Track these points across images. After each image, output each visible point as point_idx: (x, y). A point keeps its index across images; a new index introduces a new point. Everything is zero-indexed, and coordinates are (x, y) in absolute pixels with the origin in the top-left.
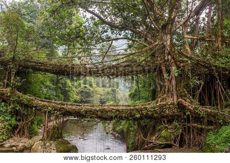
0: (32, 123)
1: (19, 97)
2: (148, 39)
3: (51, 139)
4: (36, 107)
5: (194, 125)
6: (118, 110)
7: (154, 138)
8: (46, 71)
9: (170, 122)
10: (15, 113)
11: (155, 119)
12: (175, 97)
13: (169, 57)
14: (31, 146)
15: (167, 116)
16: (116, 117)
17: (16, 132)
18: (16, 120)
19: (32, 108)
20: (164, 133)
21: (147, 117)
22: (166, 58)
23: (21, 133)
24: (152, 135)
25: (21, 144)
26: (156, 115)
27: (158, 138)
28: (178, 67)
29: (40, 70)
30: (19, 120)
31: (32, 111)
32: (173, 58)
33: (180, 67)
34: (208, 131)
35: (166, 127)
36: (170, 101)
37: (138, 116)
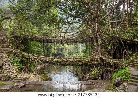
0: (30, 66)
1: (23, 54)
2: (89, 23)
3: (39, 74)
4: (31, 59)
5: (108, 69)
6: (71, 61)
7: (89, 75)
8: (36, 41)
9: (97, 67)
10: (22, 62)
11: (89, 65)
12: (100, 55)
13: (97, 34)
14: (29, 78)
15: (95, 64)
16: (70, 64)
17: (23, 71)
18: (22, 65)
19: (29, 59)
20: (93, 72)
21: (85, 64)
22: (96, 35)
23: (25, 71)
24: (88, 73)
25: (25, 77)
26: (89, 64)
27: (91, 75)
28: (102, 39)
29: (33, 40)
30: (24, 65)
31: (29, 61)
32: (99, 35)
33: (103, 39)
34: (115, 72)
35: (95, 70)
36: (97, 56)
37: (80, 64)
